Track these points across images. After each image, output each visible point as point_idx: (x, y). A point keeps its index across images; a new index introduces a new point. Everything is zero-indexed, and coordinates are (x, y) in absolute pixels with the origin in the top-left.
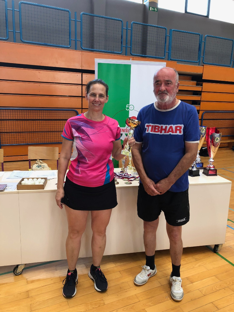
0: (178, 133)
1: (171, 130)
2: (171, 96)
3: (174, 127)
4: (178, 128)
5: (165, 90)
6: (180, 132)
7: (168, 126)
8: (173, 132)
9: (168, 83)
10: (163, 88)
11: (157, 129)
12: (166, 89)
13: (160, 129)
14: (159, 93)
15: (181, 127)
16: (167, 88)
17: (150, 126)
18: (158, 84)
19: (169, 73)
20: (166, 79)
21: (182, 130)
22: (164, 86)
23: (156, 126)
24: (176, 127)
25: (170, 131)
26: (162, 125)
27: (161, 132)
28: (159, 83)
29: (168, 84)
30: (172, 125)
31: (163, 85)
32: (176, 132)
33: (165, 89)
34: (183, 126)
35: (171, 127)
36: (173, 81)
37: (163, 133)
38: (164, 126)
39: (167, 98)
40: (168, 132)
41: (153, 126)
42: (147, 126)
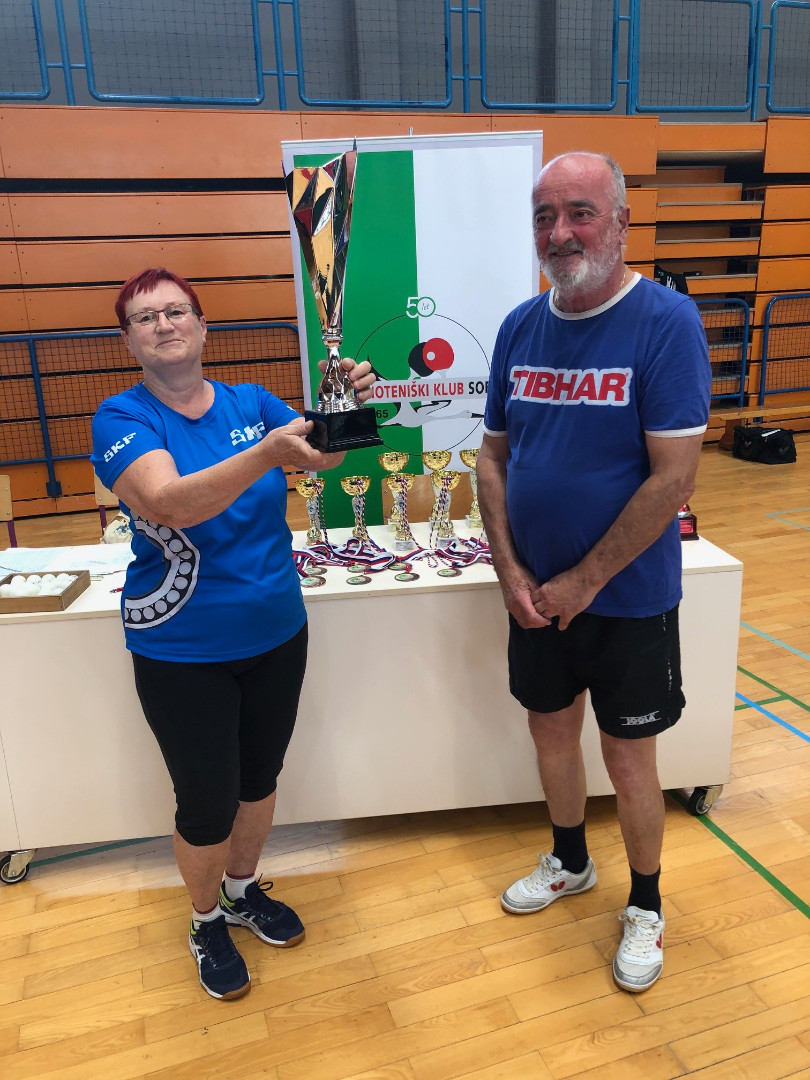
0: (611, 400)
1: (586, 389)
2: (596, 260)
3: (598, 375)
4: (614, 382)
5: (569, 240)
6: (619, 397)
7: (581, 374)
8: (592, 396)
9: (578, 212)
10: (562, 231)
11: (543, 385)
12: (575, 234)
13: (554, 386)
14: (549, 252)
15: (621, 378)
16: (577, 229)
17: (525, 373)
18: (543, 218)
19: (582, 173)
20: (574, 197)
21: (626, 388)
22: (565, 221)
23: (542, 375)
24: (607, 378)
25: (585, 394)
26: (561, 371)
27: (557, 397)
28: (548, 214)
29: (581, 214)
30: (594, 371)
31: (561, 220)
32: (603, 396)
33: (569, 235)
34: (628, 372)
35: (589, 379)
36: (599, 203)
37: (563, 400)
38: (568, 374)
40: (576, 397)
41: (533, 374)
42: (518, 374)
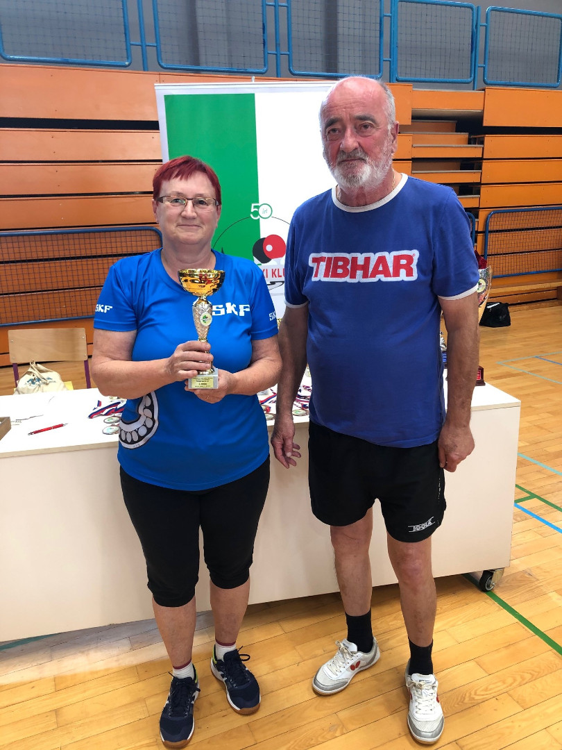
0: (403, 276)
1: (381, 268)
3: (390, 257)
4: (403, 262)
6: (409, 273)
7: (374, 257)
8: (387, 274)
11: (340, 267)
13: (349, 267)
14: (339, 159)
15: (410, 259)
17: (322, 259)
21: (414, 266)
23: (337, 259)
24: (397, 259)
25: (380, 273)
26: (354, 255)
27: (353, 276)
30: (385, 254)
32: (397, 274)
35: (382, 260)
37: (359, 277)
38: (361, 258)
39: (366, 173)
40: (373, 275)
